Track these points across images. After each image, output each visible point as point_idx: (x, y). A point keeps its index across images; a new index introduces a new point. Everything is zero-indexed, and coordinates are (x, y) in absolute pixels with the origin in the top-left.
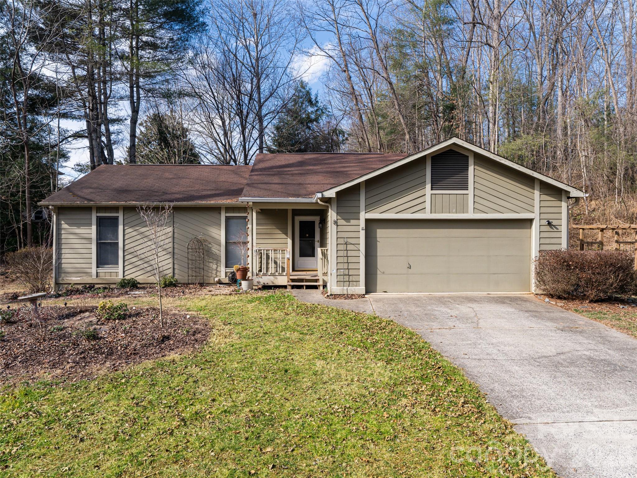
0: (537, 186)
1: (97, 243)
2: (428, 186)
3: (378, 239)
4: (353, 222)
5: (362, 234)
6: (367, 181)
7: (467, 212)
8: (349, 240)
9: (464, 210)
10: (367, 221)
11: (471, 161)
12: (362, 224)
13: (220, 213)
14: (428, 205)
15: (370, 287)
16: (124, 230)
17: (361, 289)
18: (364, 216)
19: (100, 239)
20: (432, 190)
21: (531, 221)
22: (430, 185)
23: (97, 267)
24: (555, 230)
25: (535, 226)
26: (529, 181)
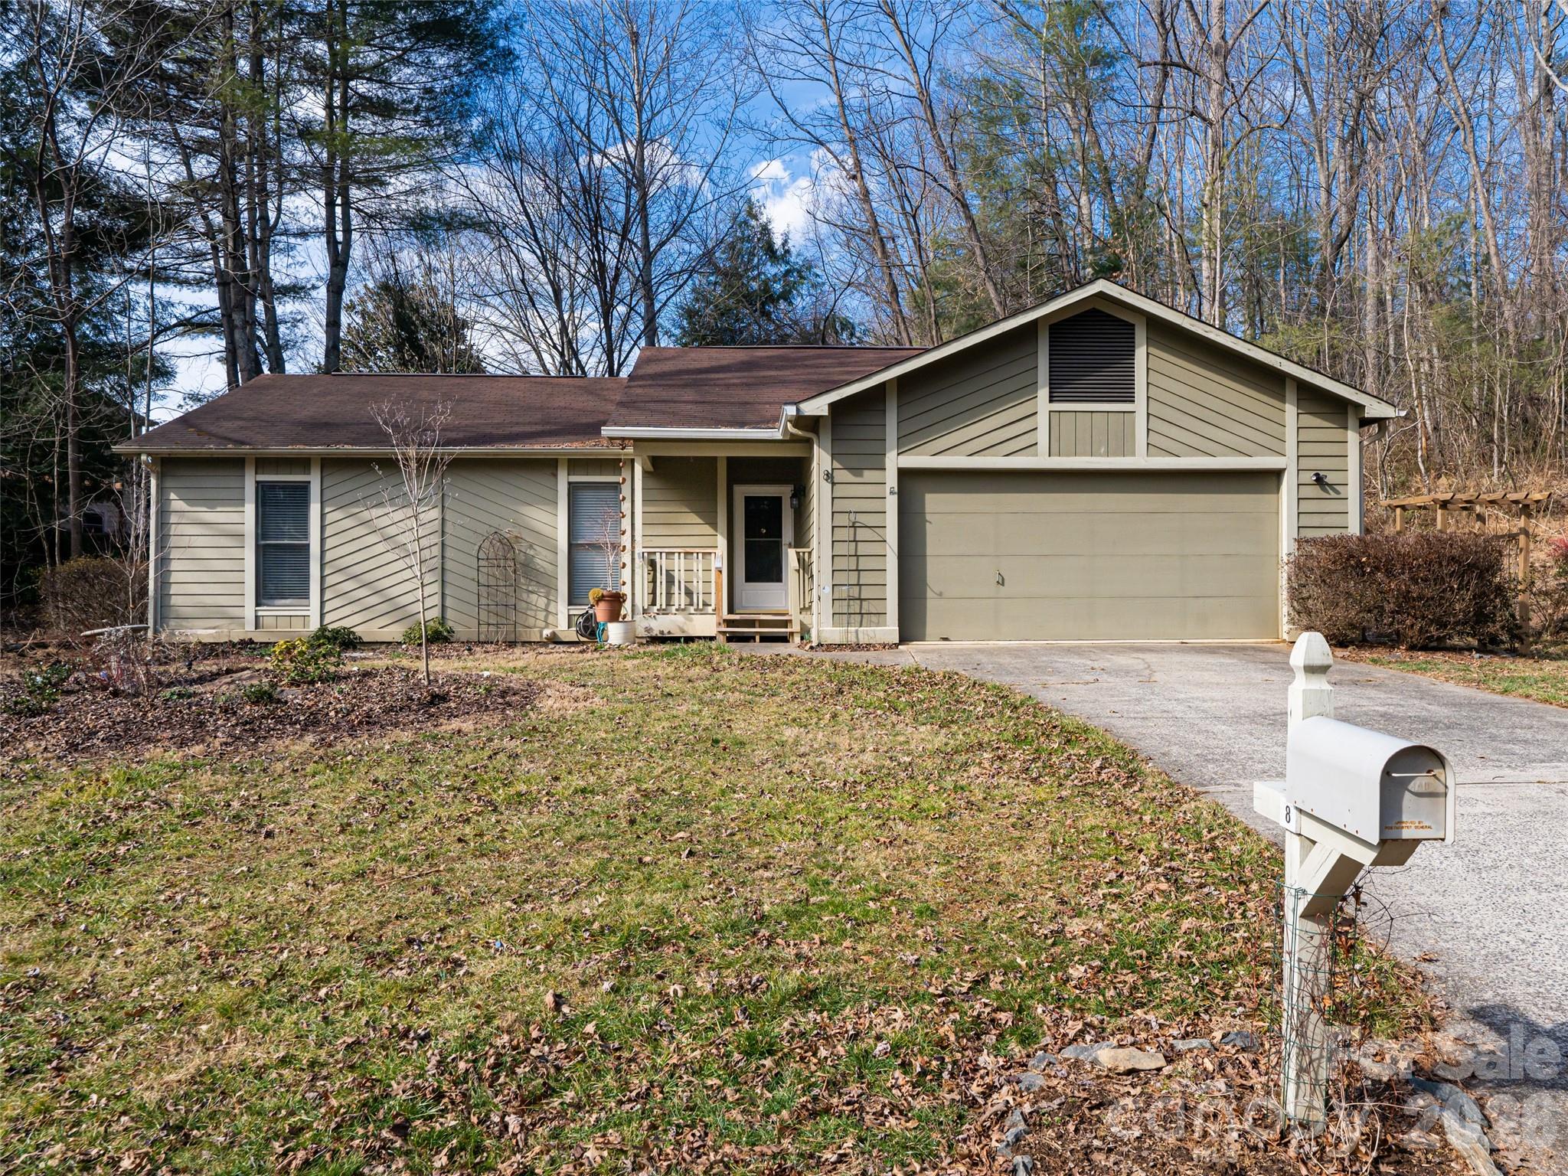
0: (1291, 394)
1: (257, 546)
2: (1043, 393)
3: (928, 517)
4: (869, 475)
5: (892, 504)
6: (901, 379)
7: (1133, 454)
8: (861, 518)
9: (1126, 450)
10: (904, 474)
11: (1140, 335)
12: (891, 480)
13: (555, 475)
14: (1042, 437)
15: (910, 629)
16: (323, 516)
17: (890, 630)
18: (894, 461)
19: (264, 539)
20: (1051, 401)
21: (1277, 474)
22: (1047, 390)
23: (258, 604)
24: (1333, 495)
25: (1288, 483)
26: (1270, 380)
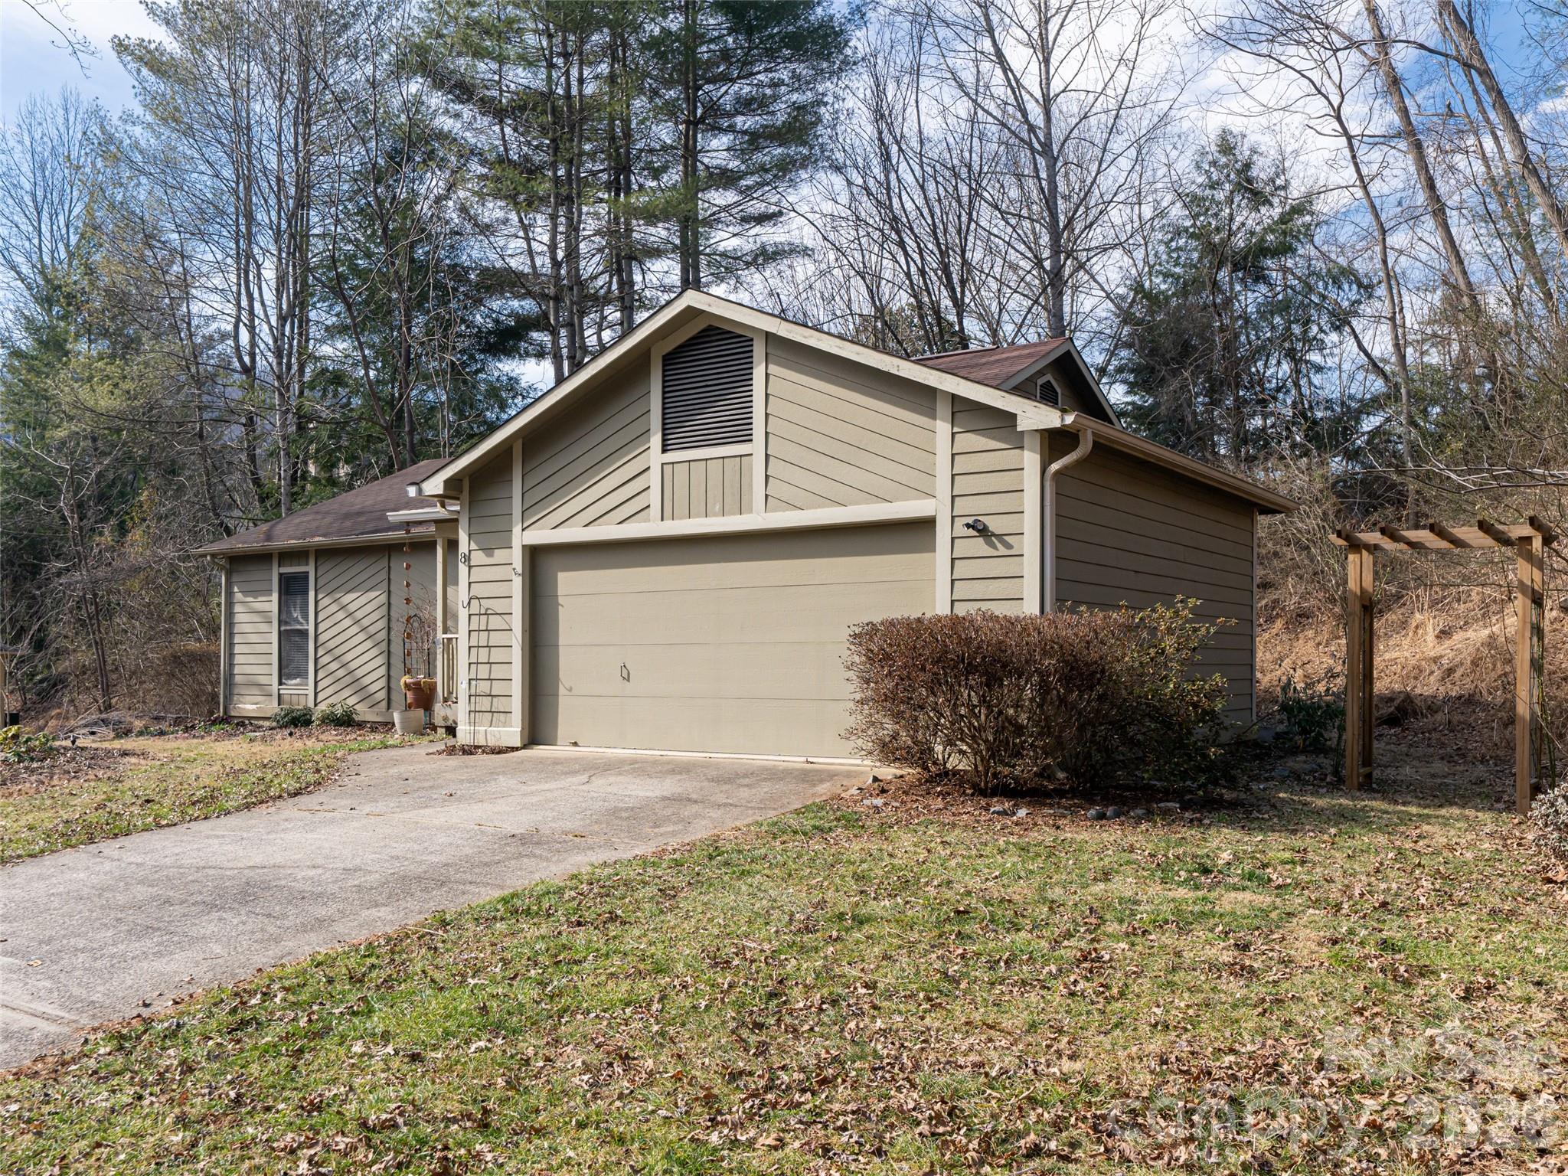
0: (943, 408)
1: (280, 632)
2: (656, 440)
3: (561, 600)
4: (499, 555)
5: (517, 587)
7: (750, 511)
8: (492, 604)
9: (743, 503)
10: (528, 551)
11: (759, 350)
12: (517, 559)
14: (655, 496)
15: (536, 732)
16: (316, 602)
17: (511, 732)
18: (519, 537)
20: (664, 451)
21: (927, 524)
22: (659, 435)
23: (280, 683)
24: (1002, 551)
